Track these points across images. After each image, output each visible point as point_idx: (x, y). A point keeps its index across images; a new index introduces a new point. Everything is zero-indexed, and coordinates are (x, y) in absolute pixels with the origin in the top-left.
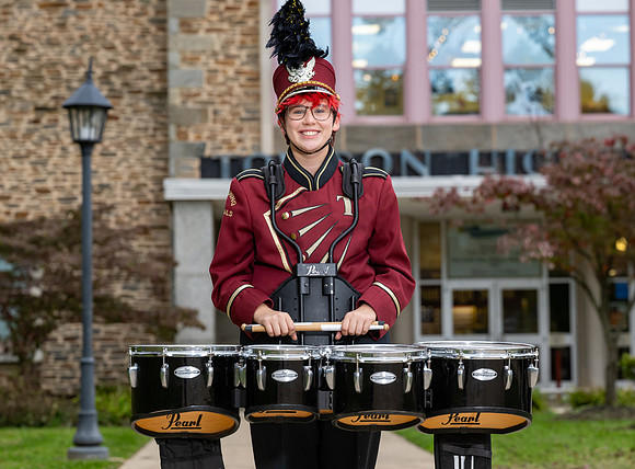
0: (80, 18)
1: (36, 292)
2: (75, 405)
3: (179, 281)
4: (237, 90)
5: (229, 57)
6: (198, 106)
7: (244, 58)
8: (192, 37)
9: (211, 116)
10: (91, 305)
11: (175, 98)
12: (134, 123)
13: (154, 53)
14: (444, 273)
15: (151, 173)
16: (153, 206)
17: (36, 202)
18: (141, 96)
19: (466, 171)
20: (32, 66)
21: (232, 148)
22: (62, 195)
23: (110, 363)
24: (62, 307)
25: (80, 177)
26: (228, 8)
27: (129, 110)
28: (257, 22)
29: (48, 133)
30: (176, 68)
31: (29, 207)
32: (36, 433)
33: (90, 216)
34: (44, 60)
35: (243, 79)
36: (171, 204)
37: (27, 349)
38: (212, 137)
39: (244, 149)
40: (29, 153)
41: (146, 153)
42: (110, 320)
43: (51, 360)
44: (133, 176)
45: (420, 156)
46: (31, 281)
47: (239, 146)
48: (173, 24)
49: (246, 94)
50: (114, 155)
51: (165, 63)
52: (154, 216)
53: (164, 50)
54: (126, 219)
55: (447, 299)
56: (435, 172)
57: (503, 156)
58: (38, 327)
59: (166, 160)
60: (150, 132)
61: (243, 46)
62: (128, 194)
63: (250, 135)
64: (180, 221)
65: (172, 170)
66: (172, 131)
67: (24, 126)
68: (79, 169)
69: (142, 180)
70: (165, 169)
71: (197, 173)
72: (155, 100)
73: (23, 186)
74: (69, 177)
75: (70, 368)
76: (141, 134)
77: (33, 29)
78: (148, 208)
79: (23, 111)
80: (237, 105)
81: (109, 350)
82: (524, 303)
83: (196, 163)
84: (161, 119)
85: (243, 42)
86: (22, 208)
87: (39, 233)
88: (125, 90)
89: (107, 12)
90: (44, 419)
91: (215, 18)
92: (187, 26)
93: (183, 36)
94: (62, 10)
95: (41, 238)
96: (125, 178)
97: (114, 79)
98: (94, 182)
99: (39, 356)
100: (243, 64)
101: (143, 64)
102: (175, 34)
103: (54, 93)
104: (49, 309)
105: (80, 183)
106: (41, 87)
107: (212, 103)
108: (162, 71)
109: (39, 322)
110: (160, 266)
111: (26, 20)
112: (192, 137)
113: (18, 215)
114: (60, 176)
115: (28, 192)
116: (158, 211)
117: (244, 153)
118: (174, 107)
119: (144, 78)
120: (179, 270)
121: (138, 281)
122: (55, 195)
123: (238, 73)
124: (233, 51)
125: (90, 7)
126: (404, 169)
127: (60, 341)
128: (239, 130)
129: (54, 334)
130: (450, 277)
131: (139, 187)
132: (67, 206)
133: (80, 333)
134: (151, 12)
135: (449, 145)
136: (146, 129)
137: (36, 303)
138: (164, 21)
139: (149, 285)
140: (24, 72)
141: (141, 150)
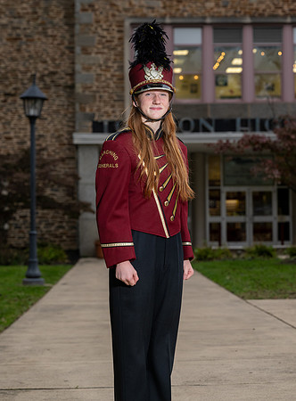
0: (28, 46)
1: (5, 193)
2: (26, 254)
3: (81, 187)
4: (112, 85)
5: (107, 67)
6: (91, 94)
7: (116, 68)
8: (89, 56)
9: (98, 99)
10: (35, 200)
11: (79, 89)
12: (57, 102)
13: (68, 65)
14: (222, 183)
15: (66, 129)
16: (67, 146)
17: (5, 144)
18: (61, 88)
19: (234, 129)
20: (3, 71)
21: (109, 116)
22: (18, 141)
23: (44, 230)
24: (19, 201)
25: (29, 131)
26: (107, 41)
27: (54, 95)
28: (123, 49)
29: (11, 107)
30: (79, 73)
32: (5, 269)
33: (35, 152)
34: (9, 68)
35: (115, 79)
36: (77, 146)
38: (99, 110)
39: (116, 116)
40: (1, 118)
41: (63, 118)
43: (13, 229)
44: (57, 130)
45: (210, 121)
46: (2, 187)
47: (113, 114)
48: (78, 50)
49: (117, 87)
50: (46, 119)
51: (74, 71)
52: (67, 152)
53: (73, 63)
54: (53, 153)
55: (223, 196)
56: (217, 130)
57: (253, 121)
59: (74, 122)
60: (66, 107)
61: (115, 61)
62: (54, 140)
63: (119, 109)
65: (77, 127)
66: (77, 106)
68: (28, 127)
69: (61, 133)
70: (73, 127)
71: (91, 129)
72: (68, 90)
74: (22, 131)
75: (23, 232)
76: (61, 108)
77: (3, 52)
78: (64, 147)
80: (112, 93)
81: (44, 223)
82: (264, 198)
83: (90, 124)
84: (71, 100)
88: (52, 84)
89: (43, 43)
90: (9, 261)
91: (100, 46)
92: (85, 51)
93: (83, 56)
94: (19, 41)
95: (8, 164)
96: (52, 131)
97: (46, 78)
98: (36, 134)
99: (6, 227)
100: (115, 71)
101: (62, 71)
102: (79, 55)
103: (14, 86)
104: (12, 202)
105: (29, 134)
106: (7, 83)
107: (99, 92)
108: (72, 75)
109: (7, 209)
110: (70, 179)
112: (88, 110)
114: (18, 130)
115: (0, 139)
116: (69, 149)
117: (115, 119)
118: (78, 93)
119: (62, 78)
120: (81, 181)
121: (59, 187)
122: (15, 140)
123: (113, 76)
124: (110, 64)
125: (33, 40)
126: (201, 128)
127: (18, 218)
128: (113, 106)
129: (14, 215)
130: (225, 185)
131: (59, 136)
132: (22, 147)
133: (29, 214)
134: (66, 43)
135: (225, 115)
136: (63, 105)
138: (73, 48)
139: (65, 188)
141: (60, 116)
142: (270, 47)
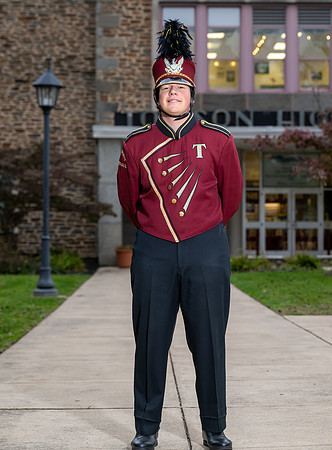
0: (43, 26)
1: (15, 192)
2: (38, 261)
3: (101, 186)
4: (138, 71)
5: (133, 51)
6: (113, 81)
7: (142, 52)
8: (111, 39)
9: (121, 87)
10: (48, 200)
11: (100, 76)
12: (75, 91)
13: (88, 48)
14: (261, 184)
15: (85, 121)
16: (86, 140)
17: (15, 137)
18: (80, 74)
19: (274, 123)
20: (14, 55)
21: (133, 106)
22: (31, 133)
23: (59, 235)
24: (31, 202)
25: (42, 122)
26: (133, 22)
27: (72, 82)
28: (150, 31)
29: (23, 95)
30: (101, 57)
31: (11, 140)
32: (14, 278)
33: (49, 147)
34: (21, 51)
35: (141, 65)
36: (97, 140)
37: (9, 226)
38: (122, 100)
39: (141, 107)
40: (12, 108)
41: (82, 108)
42: (59, 210)
43: (24, 233)
44: (74, 122)
45: (247, 114)
46: (12, 186)
47: (139, 105)
48: (99, 31)
49: (143, 74)
50: (63, 109)
51: (94, 55)
52: (86, 147)
53: (94, 46)
54: (70, 148)
55: (262, 199)
56: (256, 123)
57: (297, 114)
58: (16, 214)
59: (94, 113)
60: (85, 96)
61: (141, 45)
62: (71, 133)
63: (145, 99)
64: (102, 150)
65: (98, 119)
66: (98, 95)
67: (9, 91)
68: (42, 118)
69: (79, 125)
70: (94, 119)
71: (113, 121)
72: (88, 77)
73: (8, 127)
74: (35, 123)
75: (35, 237)
76: (79, 97)
77: (15, 33)
78: (83, 142)
79: (8, 82)
80: (138, 81)
81: (59, 227)
82: (309, 201)
83: (112, 115)
84: (91, 88)
85: (141, 42)
86: (7, 140)
87: (17, 157)
88: (70, 70)
89: (60, 23)
90: (19, 269)
91: (124, 27)
92: (108, 32)
93: (105, 38)
94: (32, 21)
95: (18, 160)
96: (69, 123)
97: (63, 63)
98: (51, 126)
99: (16, 230)
100: (141, 55)
101: (82, 55)
102: (100, 37)
103: (27, 71)
104: (23, 203)
105: (42, 126)
106: (19, 68)
107: (123, 79)
108: (92, 60)
109: (17, 210)
110: (89, 178)
111: (11, 27)
112: (110, 99)
113: (5, 145)
114: (30, 122)
115: (10, 131)
116: (88, 144)
117: (141, 110)
118: (99, 80)
119: (81, 63)
120: (101, 180)
121: (76, 186)
122: (27, 133)
123: (138, 61)
124: (135, 48)
125: (49, 19)
126: (237, 121)
127: (29, 221)
128: (138, 96)
129: (25, 218)
130: (264, 186)
131: (77, 129)
132: (35, 140)
133: (42, 217)
134: (86, 23)
135: (265, 107)
136: (82, 94)
137: (15, 199)
138: (94, 29)
139: (83, 188)
140: (9, 59)
141: (79, 107)
142: (319, 30)
